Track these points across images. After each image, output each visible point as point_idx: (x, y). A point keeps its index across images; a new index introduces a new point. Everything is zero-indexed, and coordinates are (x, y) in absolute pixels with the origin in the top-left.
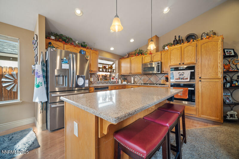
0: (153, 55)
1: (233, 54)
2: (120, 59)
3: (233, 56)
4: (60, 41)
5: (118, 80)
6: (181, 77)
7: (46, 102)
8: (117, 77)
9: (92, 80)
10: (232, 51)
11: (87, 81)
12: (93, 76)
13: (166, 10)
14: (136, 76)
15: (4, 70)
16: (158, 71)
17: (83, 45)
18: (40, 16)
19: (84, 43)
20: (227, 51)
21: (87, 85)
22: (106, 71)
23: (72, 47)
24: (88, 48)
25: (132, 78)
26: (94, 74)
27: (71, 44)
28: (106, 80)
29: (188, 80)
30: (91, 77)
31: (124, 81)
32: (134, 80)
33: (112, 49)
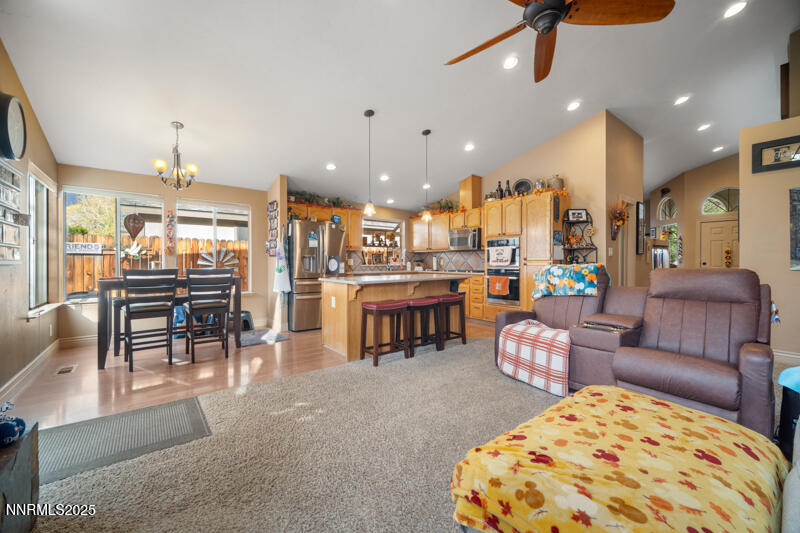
0: (467, 214)
1: (584, 218)
2: (411, 218)
3: (583, 222)
4: (301, 203)
5: (406, 262)
6: (500, 257)
7: (289, 293)
8: (403, 257)
9: (351, 262)
10: (584, 213)
11: (342, 265)
12: (353, 255)
13: (469, 147)
14: (443, 255)
15: (201, 245)
16: (474, 246)
17: (336, 203)
18: (282, 176)
19: (338, 199)
20: (574, 214)
21: (342, 271)
22: (380, 245)
23: (319, 209)
24: (343, 207)
25: (434, 259)
26: (354, 251)
27: (318, 204)
28: (380, 262)
29: (509, 263)
30: (350, 257)
31: (419, 265)
32: (438, 264)
33: (390, 201)
